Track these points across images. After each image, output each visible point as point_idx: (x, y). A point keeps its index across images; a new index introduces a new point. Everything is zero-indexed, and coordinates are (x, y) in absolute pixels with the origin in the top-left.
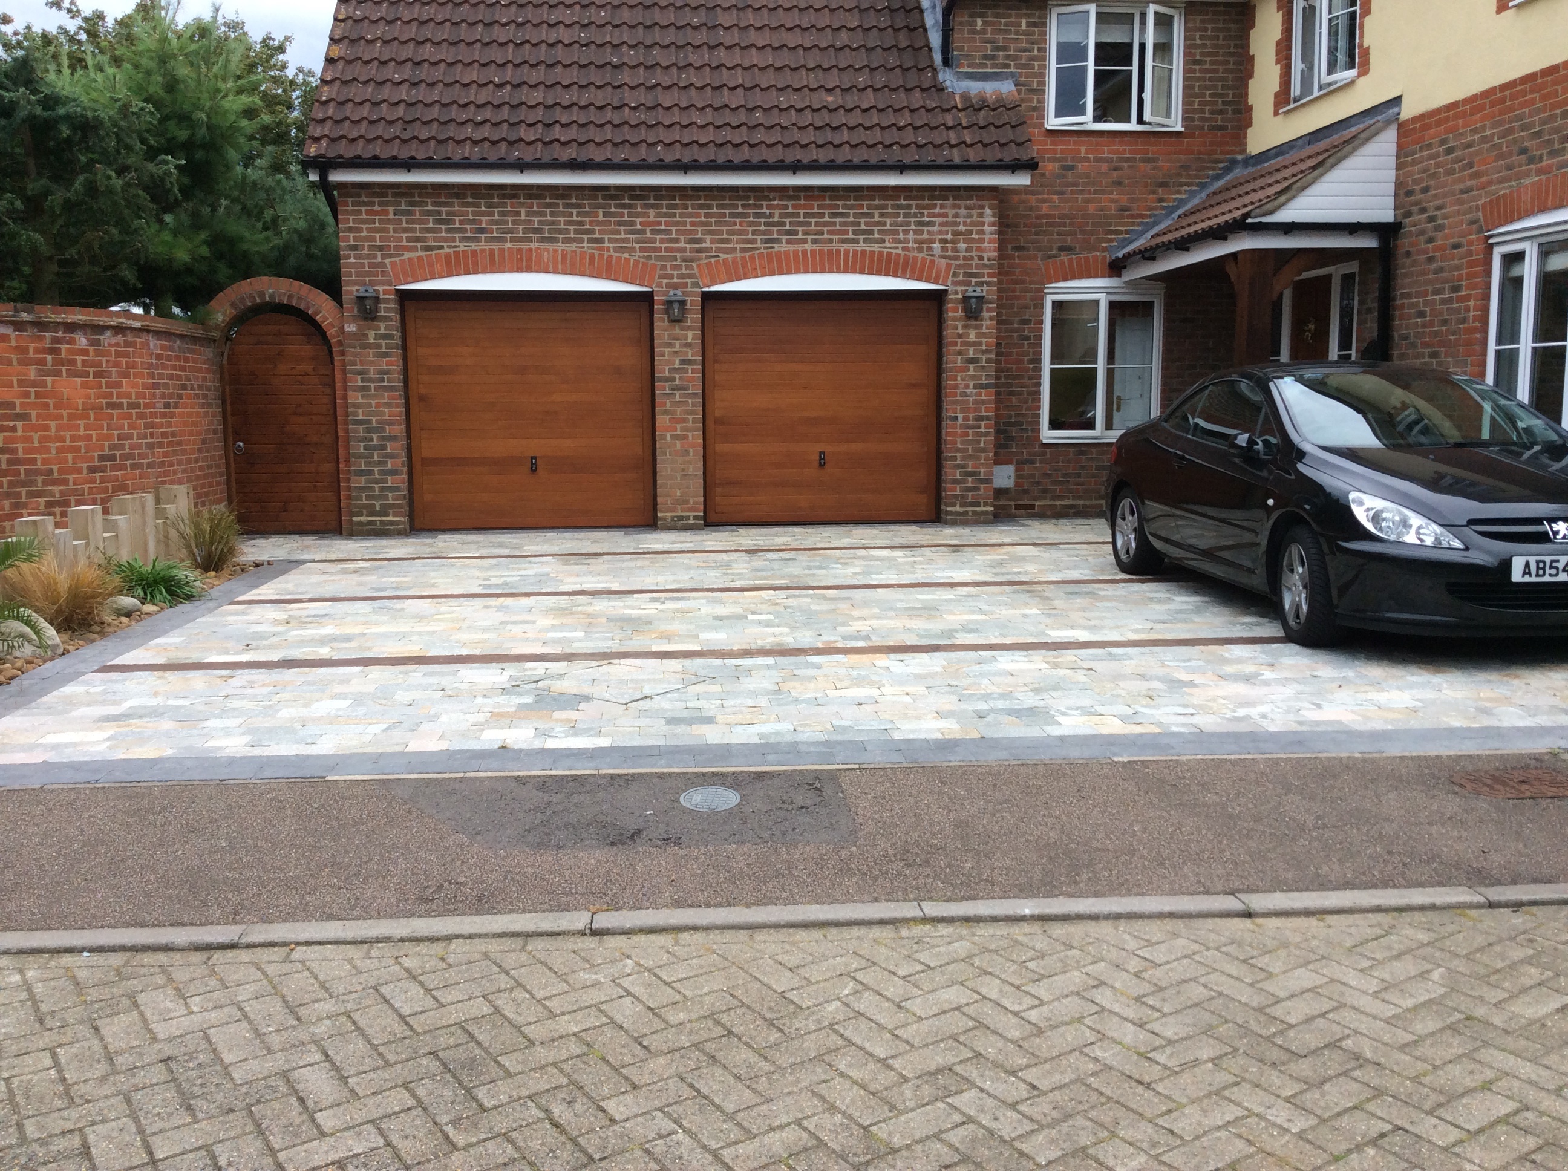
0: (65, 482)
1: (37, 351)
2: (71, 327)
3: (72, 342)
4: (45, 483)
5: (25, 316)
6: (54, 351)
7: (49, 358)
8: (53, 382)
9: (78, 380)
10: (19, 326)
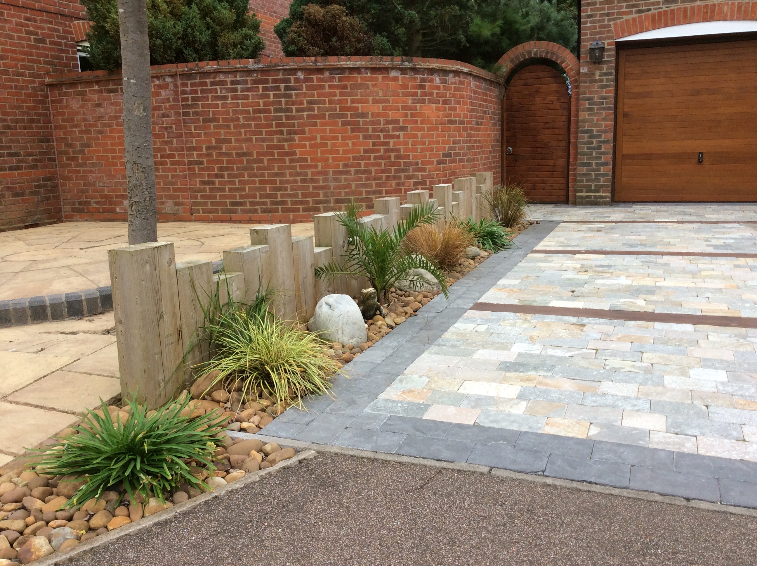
0: (424, 170)
1: (413, 87)
2: (432, 71)
3: (432, 81)
4: (414, 170)
5: (407, 65)
6: (422, 87)
7: (419, 91)
8: (421, 107)
9: (434, 105)
10: (403, 71)
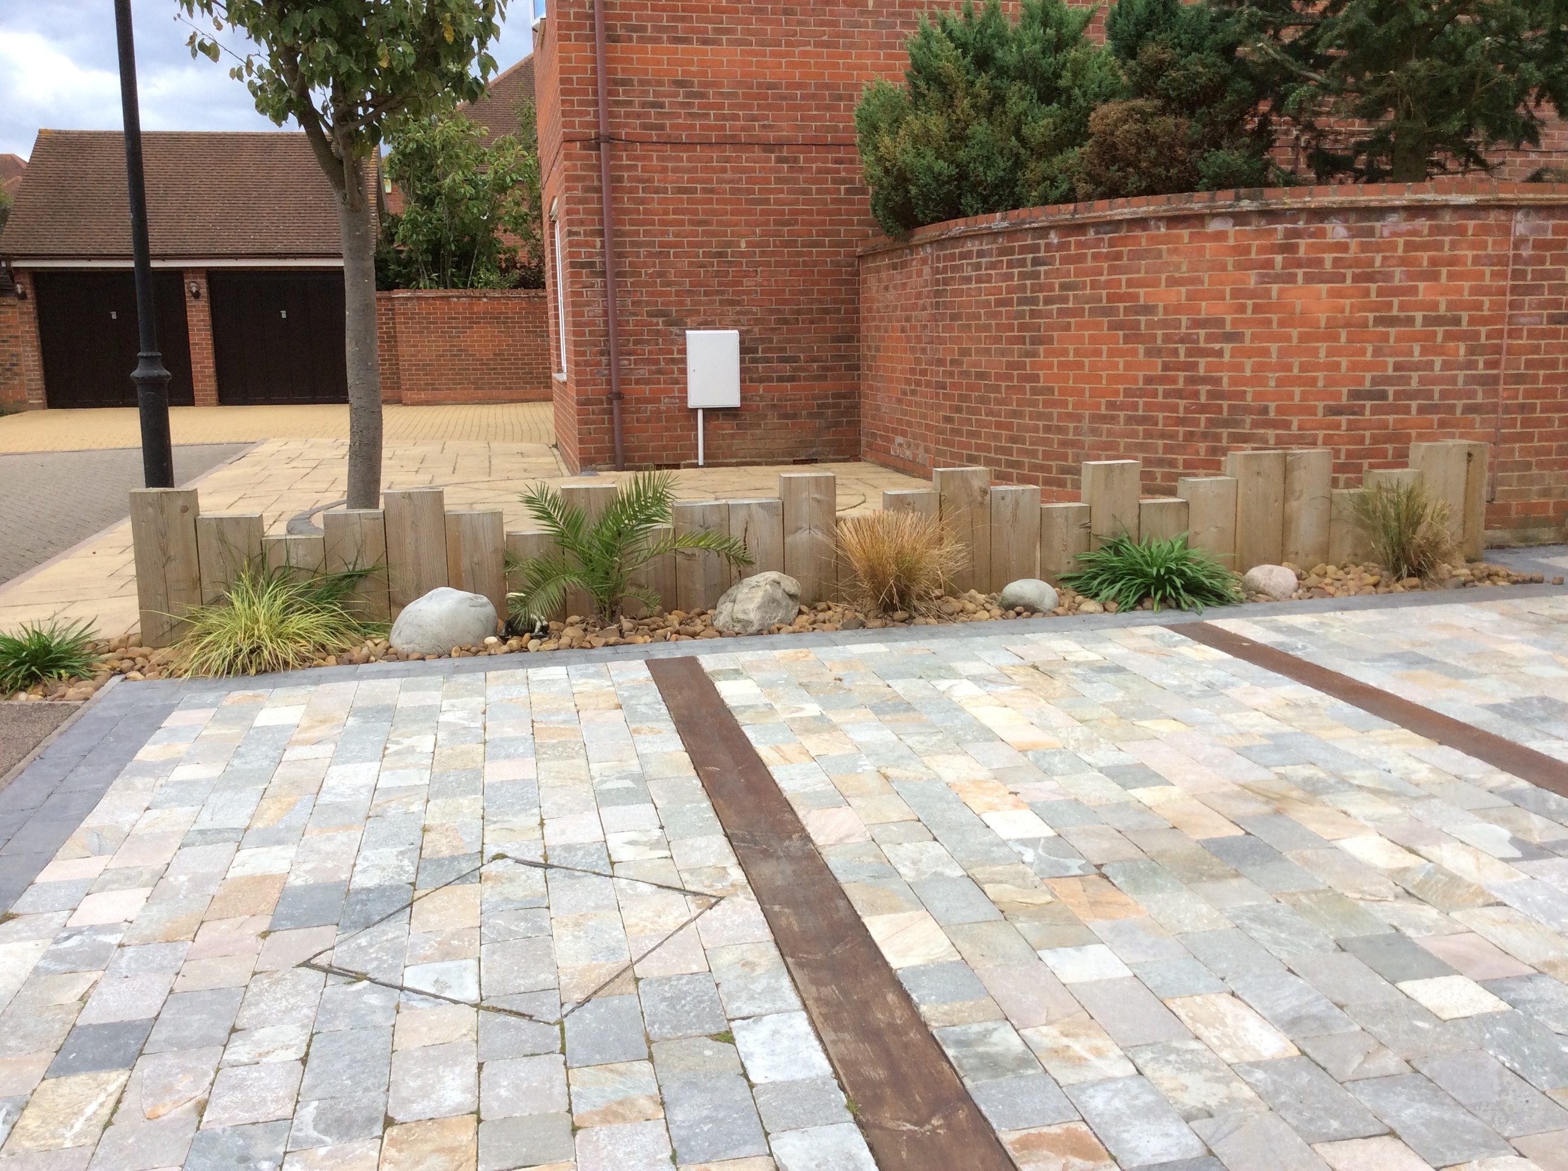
0: (1287, 425)
1: (1261, 250)
2: (1321, 214)
3: (1321, 233)
4: (1255, 425)
5: (1246, 205)
6: (1288, 248)
7: (1279, 259)
8: (1281, 292)
9: (1324, 287)
10: (1240, 218)
